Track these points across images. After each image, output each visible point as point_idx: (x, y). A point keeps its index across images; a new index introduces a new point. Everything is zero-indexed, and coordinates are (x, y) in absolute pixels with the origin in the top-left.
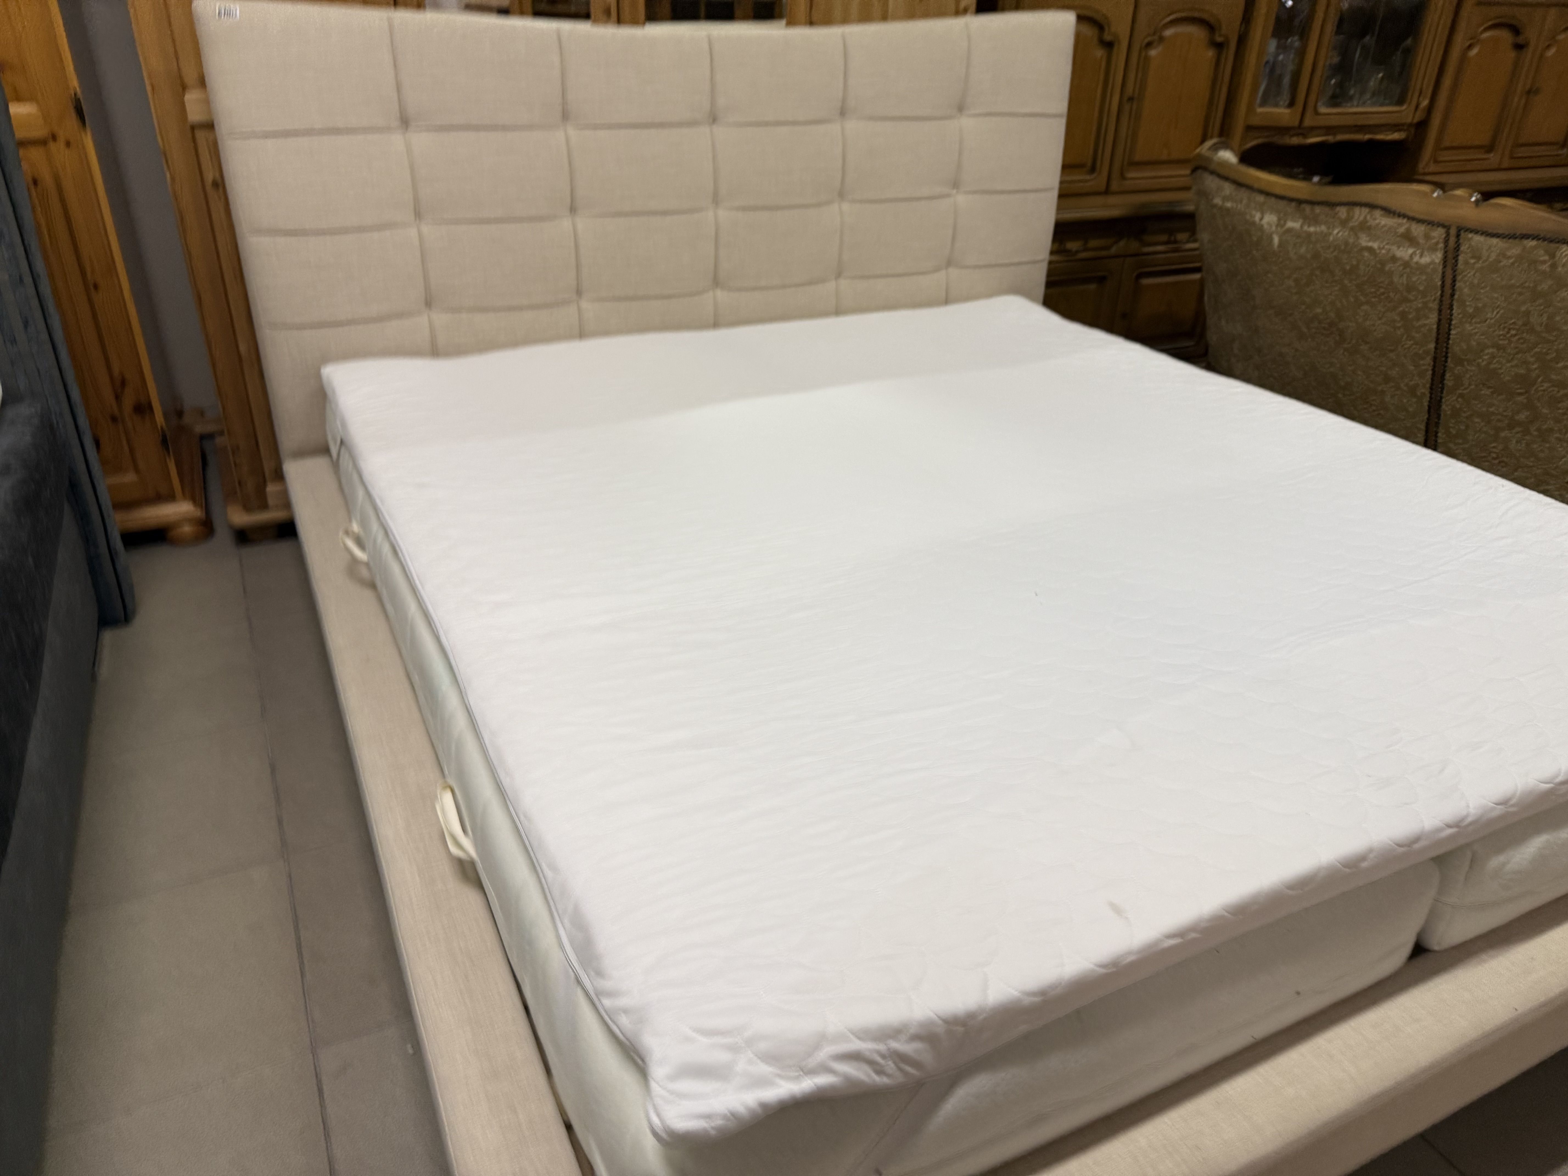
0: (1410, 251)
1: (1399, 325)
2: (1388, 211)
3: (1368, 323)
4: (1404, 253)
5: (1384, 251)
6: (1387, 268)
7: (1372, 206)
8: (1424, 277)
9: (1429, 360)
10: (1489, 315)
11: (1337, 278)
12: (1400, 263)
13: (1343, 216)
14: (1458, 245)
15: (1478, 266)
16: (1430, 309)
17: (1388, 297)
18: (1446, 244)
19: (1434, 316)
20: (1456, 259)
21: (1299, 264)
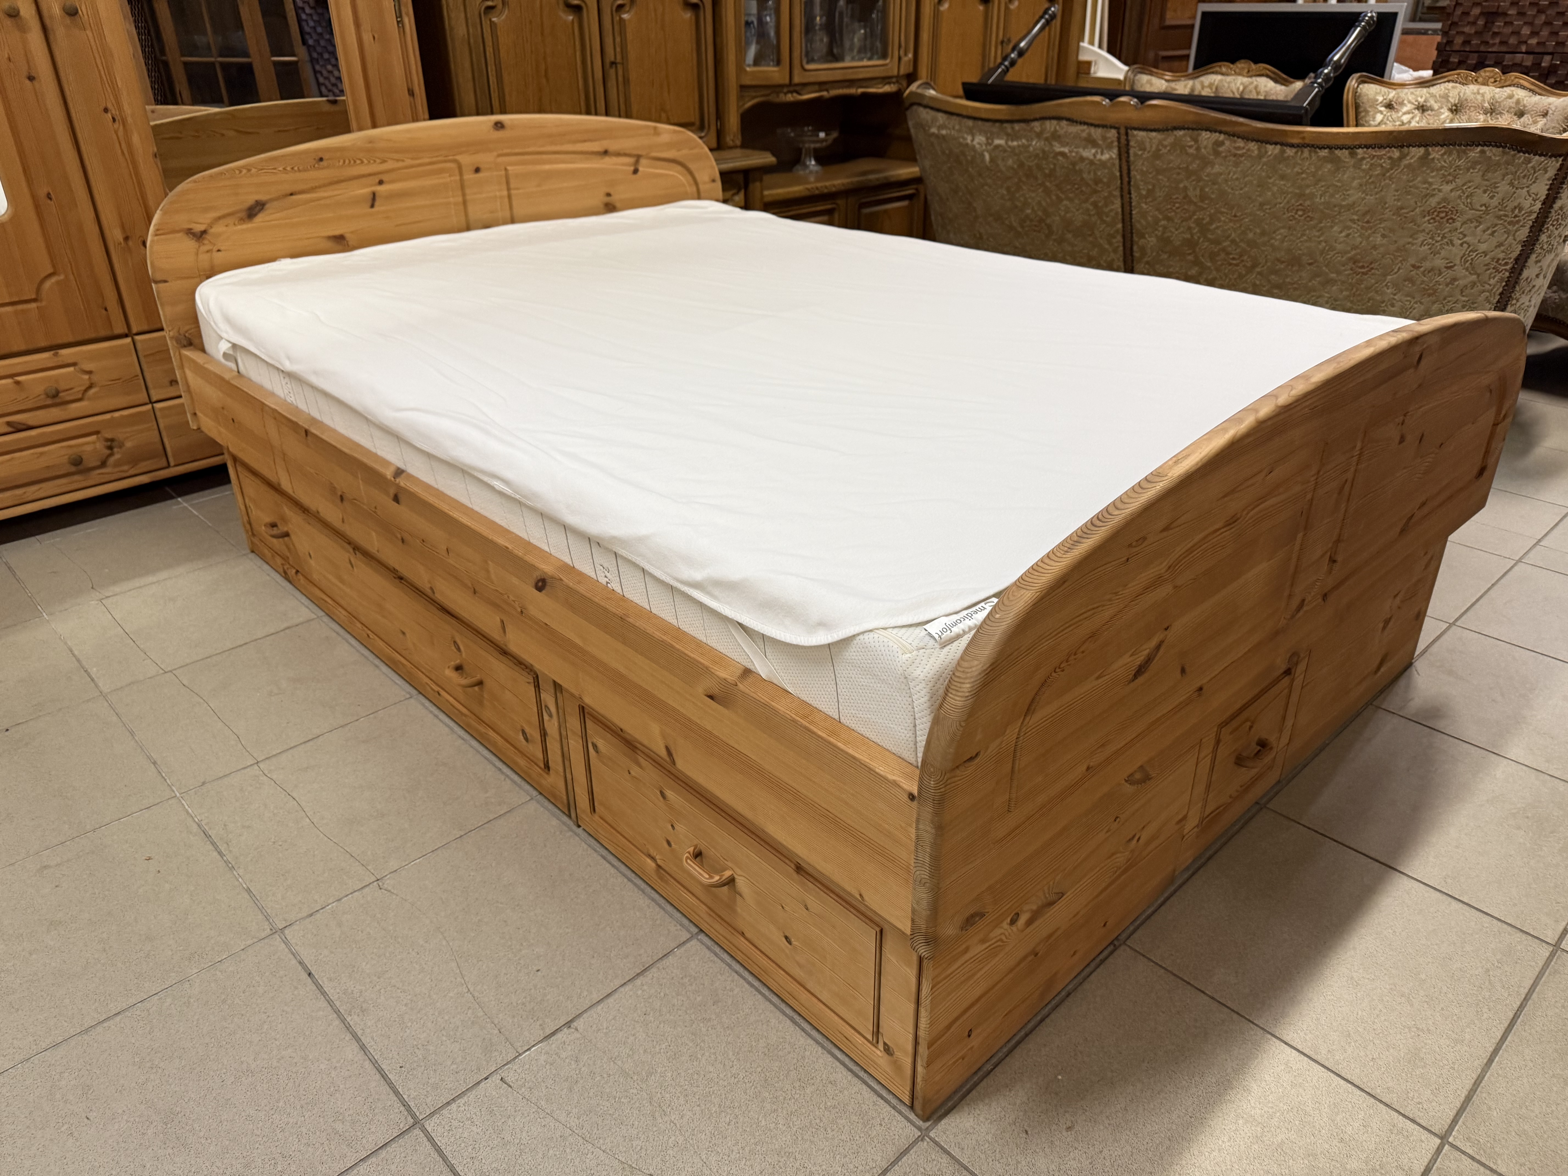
0: (1093, 151)
1: (1092, 213)
2: (1071, 121)
3: (1068, 215)
4: (1088, 153)
5: (1074, 154)
6: (1077, 168)
7: (1059, 118)
8: (1106, 171)
9: (1119, 238)
10: (1158, 194)
11: (1040, 182)
12: (1087, 162)
13: (1038, 129)
14: (1128, 141)
15: (1144, 156)
16: (1115, 196)
17: (1082, 191)
18: (1119, 142)
19: (1118, 201)
20: (1128, 153)
21: (1009, 174)
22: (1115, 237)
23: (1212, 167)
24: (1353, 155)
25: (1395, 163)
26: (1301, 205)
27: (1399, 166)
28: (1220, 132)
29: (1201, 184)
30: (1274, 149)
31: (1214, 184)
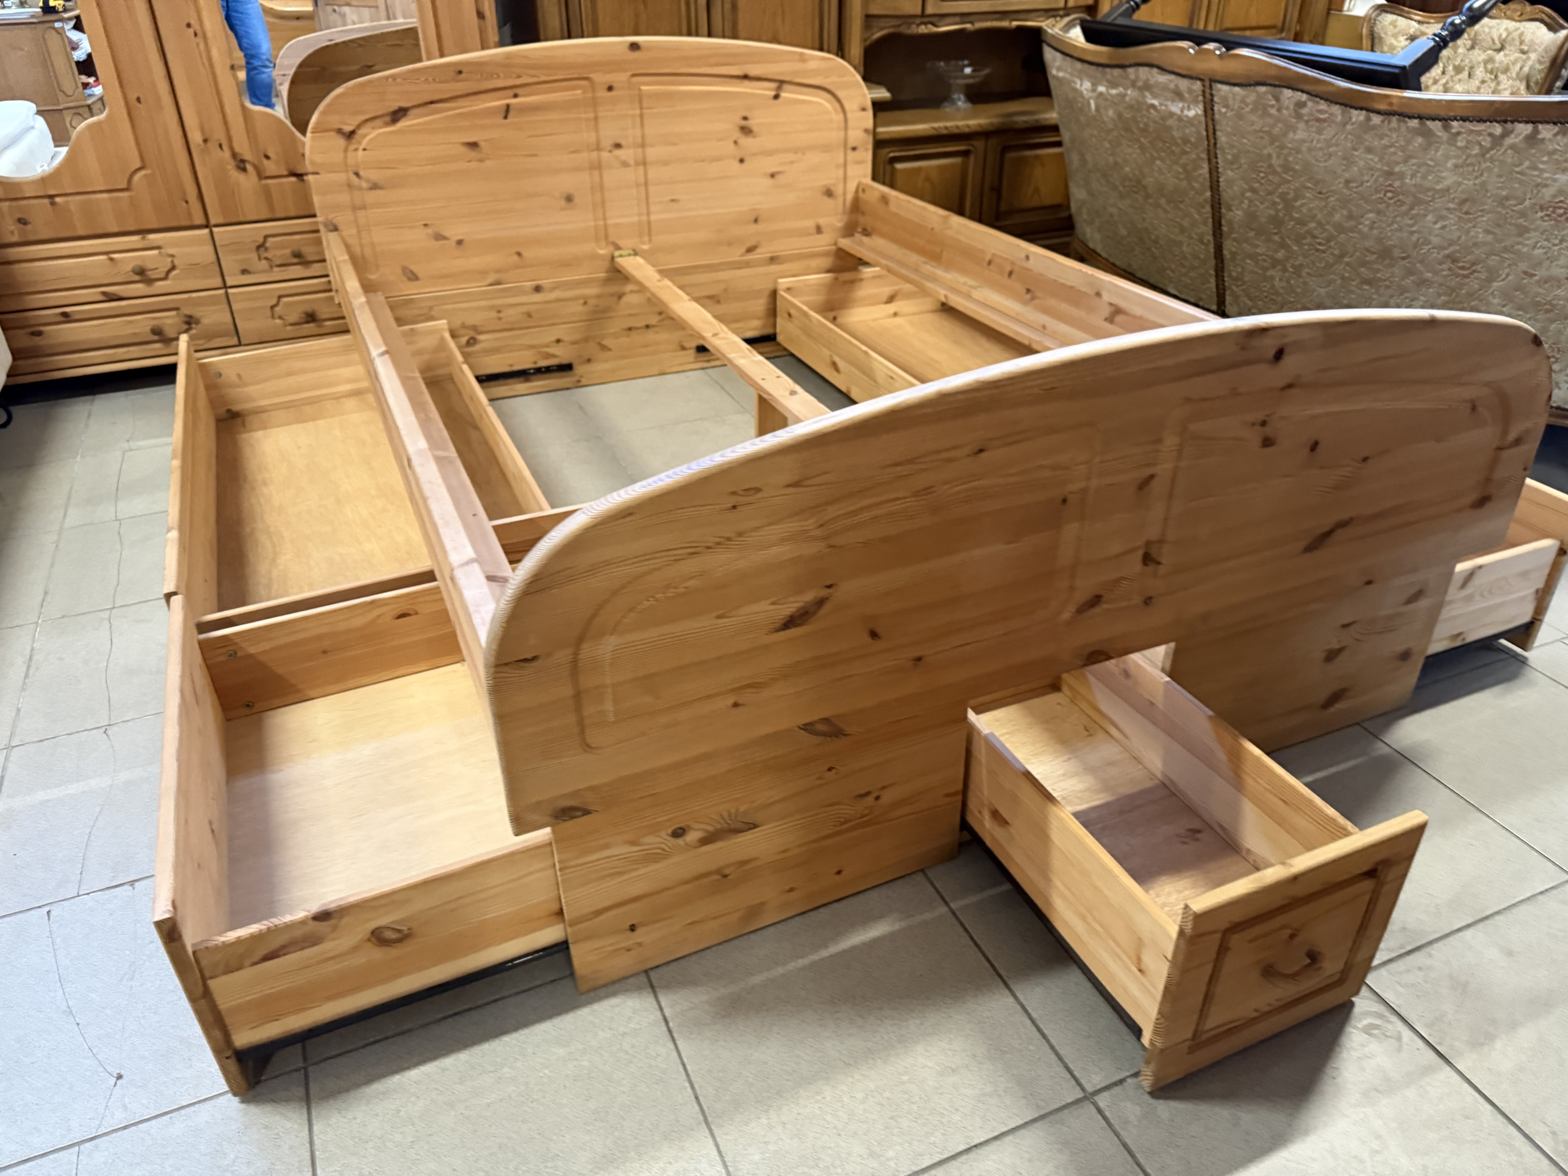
0: (1181, 105)
1: (1183, 177)
2: (1161, 69)
3: (1161, 177)
5: (1163, 108)
6: (1167, 124)
7: (1150, 65)
8: (1194, 130)
9: (1208, 208)
10: (1243, 161)
11: (1136, 137)
12: (1176, 117)
13: (1132, 77)
14: (1212, 95)
15: (1229, 114)
16: (1202, 159)
17: (1172, 151)
18: (1204, 96)
19: (1206, 166)
20: (1212, 110)
21: (1111, 126)
22: (1203, 207)
23: (1295, 132)
24: (1446, 128)
25: (1497, 141)
26: (1390, 185)
27: (1501, 145)
28: (1303, 91)
29: (1285, 152)
30: (1359, 115)
31: (1297, 153)
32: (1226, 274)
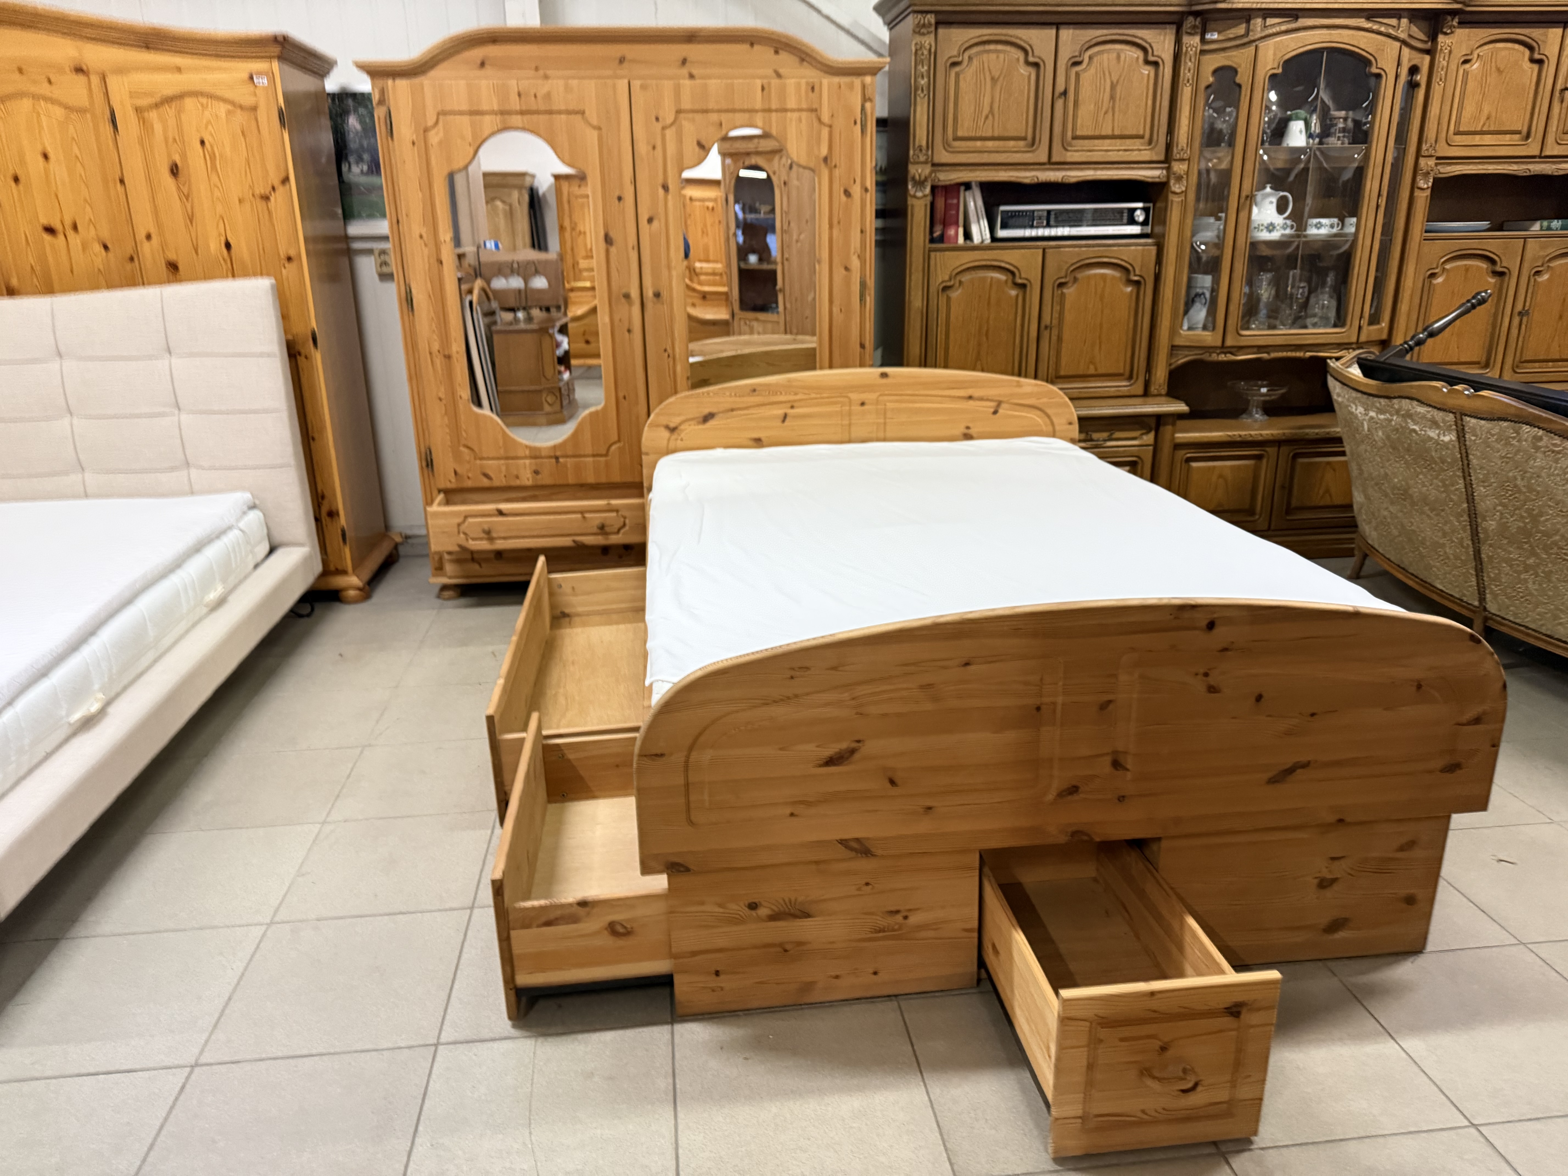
0: (1437, 432)
1: (1442, 490)
2: (1421, 402)
3: (1425, 489)
5: (1423, 433)
6: (1427, 446)
7: (1411, 399)
8: (1450, 452)
9: (1466, 517)
10: (1492, 480)
11: (1401, 454)
12: (1433, 441)
13: (1396, 406)
14: (1463, 425)
15: (1478, 442)
16: (1459, 476)
17: (1432, 468)
18: (1456, 426)
19: (1461, 481)
20: (1464, 437)
21: (1380, 444)
22: (1462, 516)
23: (1535, 460)
28: (1539, 428)
29: (1528, 475)
31: (1538, 476)
32: (1485, 575)
